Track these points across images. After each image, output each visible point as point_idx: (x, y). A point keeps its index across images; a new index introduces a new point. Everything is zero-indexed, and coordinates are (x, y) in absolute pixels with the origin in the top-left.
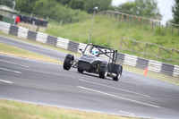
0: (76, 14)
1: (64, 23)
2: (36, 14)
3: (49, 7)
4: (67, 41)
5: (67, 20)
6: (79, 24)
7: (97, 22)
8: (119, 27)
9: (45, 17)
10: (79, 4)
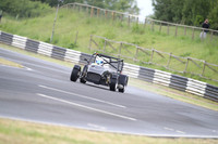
0: (36, 7)
1: (21, 17)
4: (25, 39)
5: (25, 14)
6: (39, 18)
7: (61, 17)
8: (88, 23)
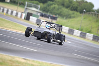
0: (73, 14)
1: (66, 18)
2: (51, 13)
3: (58, 9)
4: (68, 28)
5: (68, 17)
7: (85, 18)
9: (56, 15)
10: (75, 8)
